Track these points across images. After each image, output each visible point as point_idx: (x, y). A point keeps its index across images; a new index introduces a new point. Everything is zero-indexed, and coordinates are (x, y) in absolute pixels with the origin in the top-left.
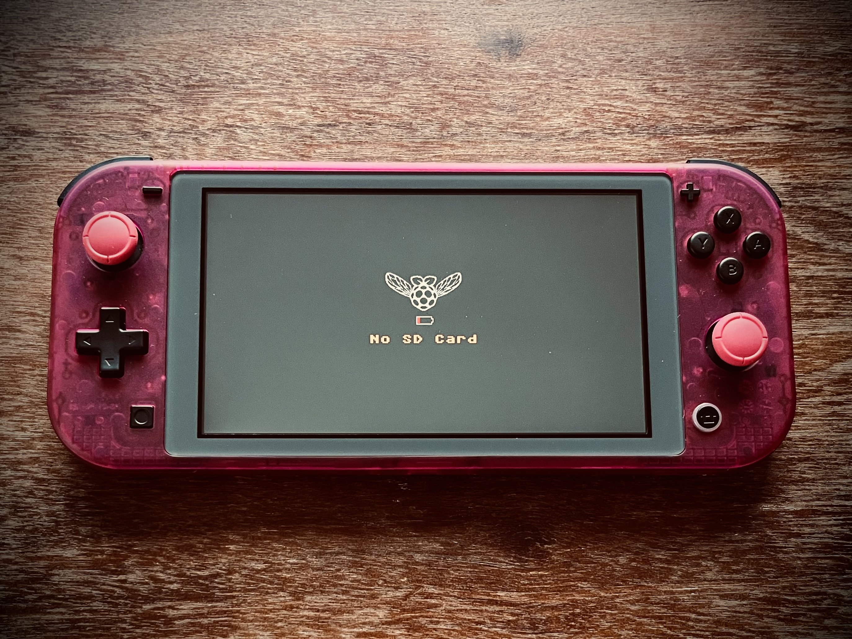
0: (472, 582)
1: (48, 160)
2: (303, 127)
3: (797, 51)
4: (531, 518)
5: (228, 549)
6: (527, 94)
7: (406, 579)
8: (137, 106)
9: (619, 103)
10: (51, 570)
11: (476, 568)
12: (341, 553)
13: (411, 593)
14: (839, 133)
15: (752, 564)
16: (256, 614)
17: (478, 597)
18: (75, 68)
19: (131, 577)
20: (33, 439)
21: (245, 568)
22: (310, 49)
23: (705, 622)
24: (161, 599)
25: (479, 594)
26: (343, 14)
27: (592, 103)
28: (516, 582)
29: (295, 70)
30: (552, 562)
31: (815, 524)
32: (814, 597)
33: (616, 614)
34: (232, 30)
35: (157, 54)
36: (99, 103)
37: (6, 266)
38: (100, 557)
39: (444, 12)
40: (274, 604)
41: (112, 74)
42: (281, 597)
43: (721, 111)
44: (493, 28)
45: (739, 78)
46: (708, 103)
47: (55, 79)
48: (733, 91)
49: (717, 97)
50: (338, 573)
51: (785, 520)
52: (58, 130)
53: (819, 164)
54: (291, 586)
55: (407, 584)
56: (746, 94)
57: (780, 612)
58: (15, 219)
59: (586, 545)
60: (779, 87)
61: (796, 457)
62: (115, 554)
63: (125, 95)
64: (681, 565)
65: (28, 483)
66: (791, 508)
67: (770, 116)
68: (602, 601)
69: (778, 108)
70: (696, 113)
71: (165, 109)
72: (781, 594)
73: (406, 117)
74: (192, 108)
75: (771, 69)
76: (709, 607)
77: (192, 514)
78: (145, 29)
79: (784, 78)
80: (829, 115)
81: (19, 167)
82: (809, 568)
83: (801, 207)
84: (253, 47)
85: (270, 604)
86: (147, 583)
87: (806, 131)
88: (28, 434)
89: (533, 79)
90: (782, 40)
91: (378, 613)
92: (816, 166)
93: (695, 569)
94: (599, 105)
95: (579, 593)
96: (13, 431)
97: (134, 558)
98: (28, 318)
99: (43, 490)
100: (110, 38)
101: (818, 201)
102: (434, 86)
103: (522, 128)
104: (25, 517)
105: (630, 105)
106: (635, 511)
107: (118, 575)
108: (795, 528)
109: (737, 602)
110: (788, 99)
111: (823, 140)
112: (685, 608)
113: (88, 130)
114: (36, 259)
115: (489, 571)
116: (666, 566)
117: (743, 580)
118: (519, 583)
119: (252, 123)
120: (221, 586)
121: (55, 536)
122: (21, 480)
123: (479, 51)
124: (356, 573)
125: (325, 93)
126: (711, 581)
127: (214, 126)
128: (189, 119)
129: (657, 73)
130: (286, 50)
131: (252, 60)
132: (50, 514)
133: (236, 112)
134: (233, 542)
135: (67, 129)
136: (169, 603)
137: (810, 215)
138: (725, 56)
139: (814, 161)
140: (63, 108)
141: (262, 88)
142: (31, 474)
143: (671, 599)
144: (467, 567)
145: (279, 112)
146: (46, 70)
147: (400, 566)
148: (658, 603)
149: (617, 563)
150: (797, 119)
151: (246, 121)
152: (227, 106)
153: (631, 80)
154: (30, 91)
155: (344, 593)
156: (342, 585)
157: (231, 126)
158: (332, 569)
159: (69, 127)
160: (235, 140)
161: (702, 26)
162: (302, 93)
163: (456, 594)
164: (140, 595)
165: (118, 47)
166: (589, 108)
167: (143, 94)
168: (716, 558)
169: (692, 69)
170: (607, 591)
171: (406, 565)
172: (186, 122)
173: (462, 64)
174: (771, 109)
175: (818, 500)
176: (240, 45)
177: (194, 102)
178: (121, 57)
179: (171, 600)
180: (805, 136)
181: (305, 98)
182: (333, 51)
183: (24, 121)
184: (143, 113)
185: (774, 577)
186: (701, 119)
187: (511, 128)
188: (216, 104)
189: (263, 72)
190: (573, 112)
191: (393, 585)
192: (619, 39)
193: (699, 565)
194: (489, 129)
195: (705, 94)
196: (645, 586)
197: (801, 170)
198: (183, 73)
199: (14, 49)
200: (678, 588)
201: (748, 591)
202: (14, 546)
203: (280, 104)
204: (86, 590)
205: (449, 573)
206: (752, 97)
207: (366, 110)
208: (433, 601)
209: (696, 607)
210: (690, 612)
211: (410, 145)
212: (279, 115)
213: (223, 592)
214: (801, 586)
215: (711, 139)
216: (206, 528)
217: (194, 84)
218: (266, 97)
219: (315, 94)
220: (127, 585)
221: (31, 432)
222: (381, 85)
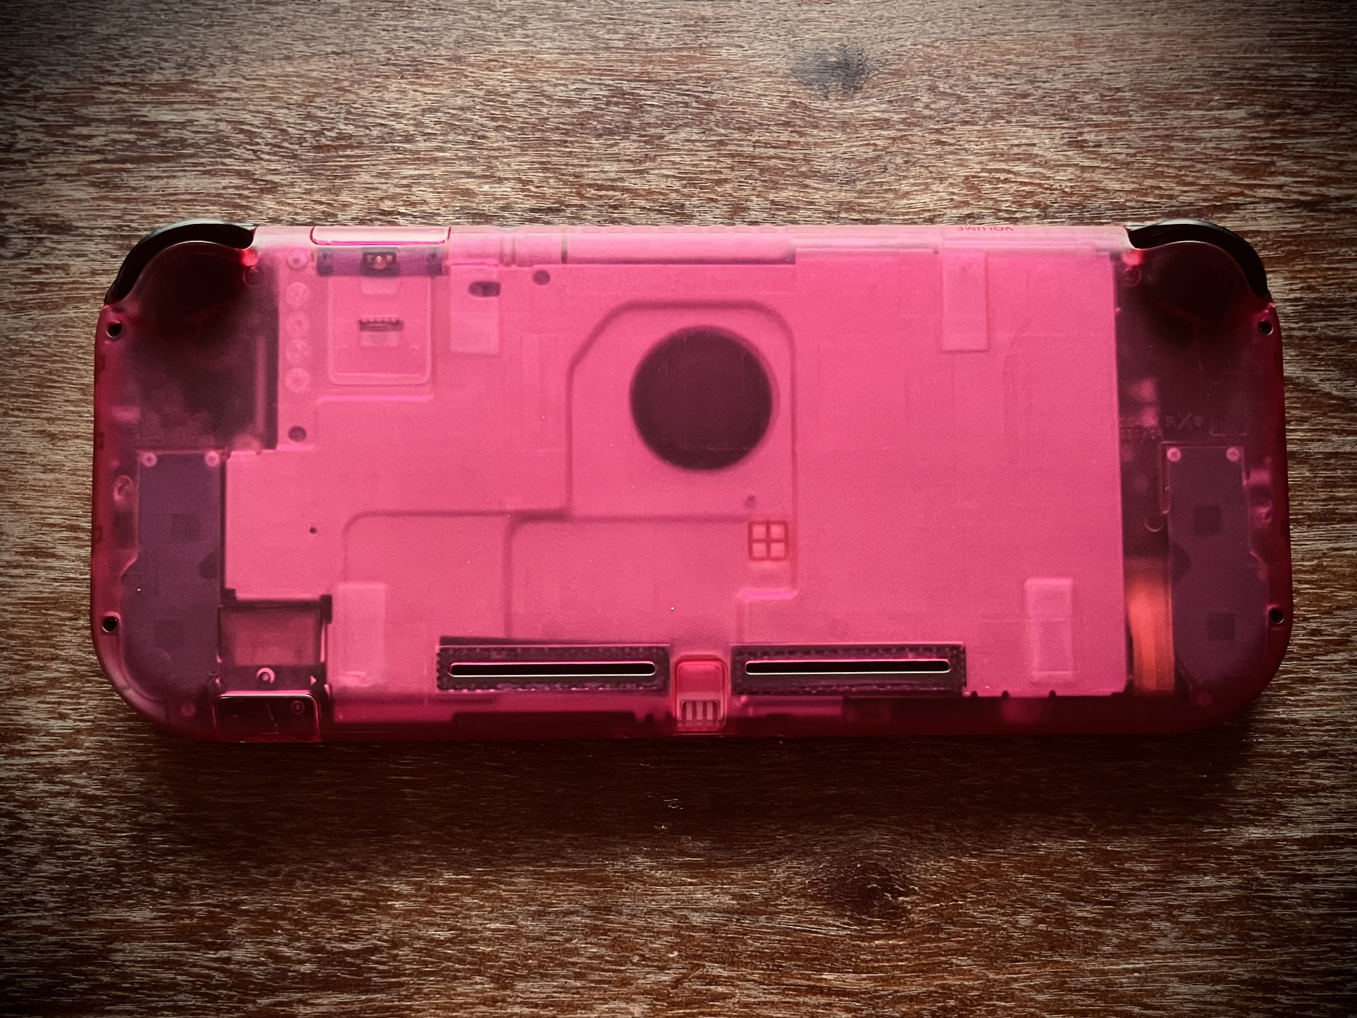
0: (782, 957)
1: (94, 273)
2: (506, 214)
3: (1315, 75)
4: (877, 854)
5: (391, 907)
6: (871, 154)
7: (676, 953)
8: (237, 182)
9: (1022, 168)
10: (111, 943)
11: (788, 935)
12: (572, 913)
13: (685, 976)
15: (1232, 925)
16: (438, 1012)
17: (792, 981)
18: (134, 119)
19: (238, 954)
20: (78, 731)
21: (419, 938)
22: (516, 83)
24: (285, 989)
25: (793, 977)
26: (570, 23)
27: (978, 168)
28: (852, 956)
29: (493, 119)
30: (911, 924)
31: (1334, 860)
32: (1332, 978)
33: (1011, 1008)
34: (391, 51)
35: (267, 94)
36: (174, 177)
37: (30, 449)
38: (187, 921)
39: (735, 16)
40: (466, 995)
41: (194, 129)
42: (477, 983)
43: (1190, 179)
44: (816, 44)
45: (1219, 123)
46: (1168, 166)
47: (102, 139)
48: (1210, 145)
49: (1183, 155)
50: (568, 945)
51: (1285, 853)
52: (109, 223)
54: (492, 967)
55: (678, 962)
56: (1229, 150)
57: (1275, 1002)
58: (42, 371)
59: (965, 897)
60: (1286, 137)
61: (1305, 751)
62: (211, 916)
63: (217, 163)
64: (1117, 927)
65: (71, 804)
66: (1298, 834)
67: (1269, 187)
68: (990, 987)
69: (1283, 174)
70: (1149, 182)
71: (282, 185)
72: (1278, 974)
73: (674, 195)
74: (325, 184)
75: (1273, 107)
76: (1163, 996)
77: (334, 851)
78: (247, 53)
79: (1292, 121)
81: (47, 284)
82: (1324, 931)
83: (1318, 338)
84: (423, 81)
85: (460, 995)
86: (263, 964)
87: (1329, 211)
88: (70, 723)
89: (882, 129)
90: (1292, 59)
91: (631, 1009)
92: (1345, 269)
93: (1139, 935)
94: (990, 171)
95: (952, 973)
96: (46, 719)
97: (242, 923)
98: (66, 534)
99: (95, 814)
100: (191, 68)
101: (1347, 328)
102: (721, 143)
103: (864, 211)
104: (68, 857)
105: (1041, 170)
106: (1044, 841)
107: (217, 950)
108: (1303, 867)
109: (1208, 987)
110: (1299, 158)
112: (1122, 997)
113: (157, 222)
114: (78, 437)
115: (810, 940)
116: (1094, 930)
117: (1217, 952)
118: (858, 958)
119: (425, 208)
120: (382, 967)
121: (115, 888)
122: (59, 798)
123: (793, 83)
124: (596, 944)
125: (542, 156)
126: (1166, 953)
127: (361, 214)
128: (321, 203)
129: (1085, 115)
130: (478, 84)
131: (423, 103)
132: (107, 853)
133: (399, 190)
134: (399, 896)
135: (125, 221)
136: (299, 995)
137: (1334, 351)
138: (1197, 87)
139: (1341, 261)
140: (117, 187)
141: (440, 149)
142: (75, 789)
143: (1101, 983)
144: (774, 934)
145: (467, 189)
146: (87, 122)
147: (667, 933)
148: (1080, 990)
149: (1015, 925)
150: (1314, 190)
151: (413, 204)
152: (383, 181)
153: (1042, 128)
154: (63, 158)
155: (578, 976)
156: (574, 964)
157: (390, 213)
158: (557, 938)
159: (128, 217)
161: (1160, 35)
162: (505, 157)
163: (756, 977)
164: (252, 983)
165: (204, 84)
166: (973, 177)
167: (247, 161)
168: (1174, 916)
169: (1143, 108)
170: (998, 970)
171: (676, 931)
172: (316, 206)
173: (766, 104)
174: (1272, 174)
175: (1341, 820)
176: (402, 78)
177: (328, 173)
178: (209, 99)
179: (302, 990)
180: (1328, 220)
181: (509, 165)
182: (555, 85)
183: (55, 208)
184: (246, 192)
185: (1268, 947)
186: (1157, 192)
187: (847, 210)
188: (365, 177)
189: (440, 123)
190: (948, 182)
191: (655, 964)
192: (1023, 59)
193: (1146, 928)
194: (809, 213)
195: (1164, 150)
196: (1058, 962)
197: (1319, 277)
198: (311, 126)
199: (36, 88)
200: (1112, 965)
201: (1225, 970)
202: (51, 905)
203: (469, 175)
204: (166, 975)
205: (745, 944)
206: (1241, 155)
207: (609, 183)
208: (720, 989)
209: (1141, 996)
210: (1132, 1003)
212: (468, 193)
213: (383, 977)
214: (1311, 960)
216: (356, 873)
217: (328, 143)
218: (446, 164)
219: (526, 159)
220: (232, 966)
221: (75, 720)
222: (634, 141)
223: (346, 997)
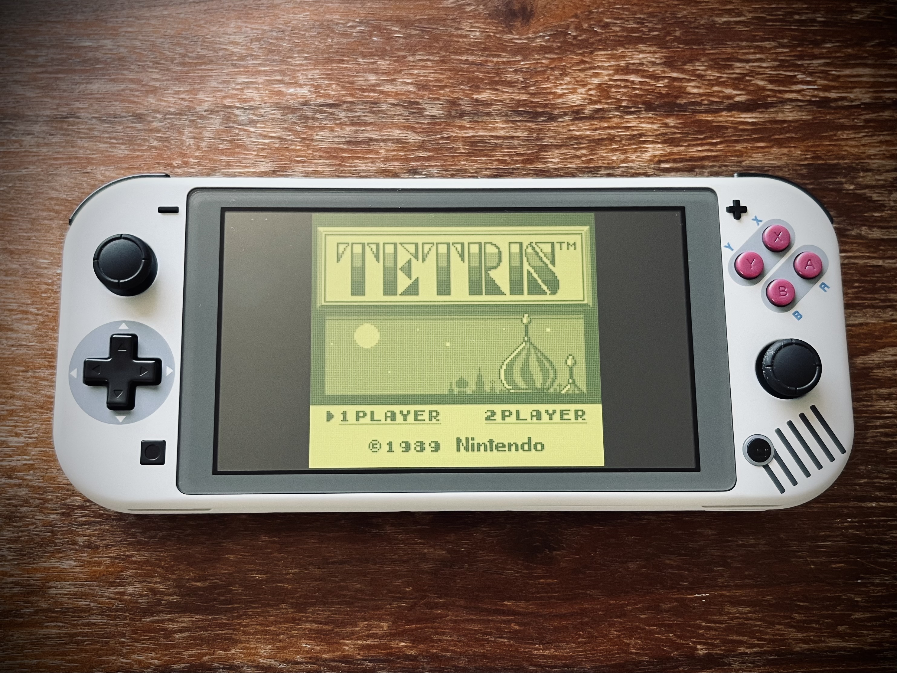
0: (478, 590)
1: (38, 145)
2: (304, 108)
5: (228, 559)
7: (411, 589)
8: (132, 86)
9: (636, 79)
10: (48, 582)
11: (482, 576)
12: (344, 563)
13: (417, 603)
14: (864, 109)
15: (765, 569)
16: (258, 627)
17: (485, 606)
18: (65, 45)
19: (130, 589)
20: (28, 445)
21: (246, 579)
23: (716, 630)
24: (160, 612)
25: (485, 603)
27: (606, 78)
28: (523, 590)
30: (561, 569)
31: (830, 527)
32: (828, 603)
33: (625, 622)
35: (151, 29)
36: (91, 83)
38: (97, 568)
41: (103, 51)
42: (283, 609)
45: (761, 50)
47: (44, 58)
48: (755, 64)
50: (342, 583)
52: (48, 113)
53: (843, 143)
54: (292, 598)
55: (412, 594)
56: (767, 68)
57: (792, 618)
58: (5, 210)
59: (595, 550)
60: (803, 59)
62: (113, 564)
63: (118, 74)
64: (692, 570)
65: (23, 492)
67: (793, 92)
68: (611, 609)
69: (801, 83)
70: (715, 88)
71: (161, 89)
73: (412, 96)
74: (188, 88)
75: (796, 40)
76: (720, 615)
77: (191, 523)
79: (808, 49)
80: (855, 90)
81: (8, 153)
82: (823, 572)
84: (251, 20)
85: (271, 616)
86: (146, 595)
87: (830, 108)
88: (22, 439)
89: (546, 53)
90: (808, 8)
91: (382, 624)
92: (840, 145)
93: (706, 575)
94: (615, 80)
95: (588, 601)
96: (6, 437)
97: (132, 569)
98: (20, 316)
99: (38, 499)
100: (102, 12)
101: (841, 183)
102: (443, 61)
103: (535, 107)
104: (21, 527)
105: (647, 80)
107: (116, 587)
108: (810, 531)
109: (749, 609)
110: (812, 73)
111: (846, 117)
112: (695, 615)
113: (80, 112)
115: (496, 580)
116: (677, 572)
117: (755, 586)
118: (527, 591)
119: (252, 103)
120: (221, 598)
121: (51, 547)
122: (15, 488)
123: (489, 23)
124: (359, 583)
125: (328, 69)
126: (723, 587)
127: (211, 107)
128: (185, 100)
129: (675, 45)
130: (287, 23)
131: (251, 35)
132: (46, 523)
133: (235, 92)
134: (232, 552)
135: (58, 111)
136: (169, 616)
138: (747, 27)
139: (837, 140)
140: (53, 89)
141: (260, 65)
142: (25, 483)
143: (682, 606)
144: (473, 576)
145: (280, 91)
146: (35, 47)
147: (404, 575)
148: (668, 611)
149: (627, 569)
150: (822, 94)
151: (245, 101)
152: (225, 85)
153: (648, 53)
154: (19, 70)
155: (348, 604)
156: (345, 596)
157: (229, 107)
158: (335, 579)
159: (60, 109)
160: (235, 122)
162: (304, 70)
163: (462, 603)
164: (139, 607)
165: (111, 22)
166: (604, 84)
167: (137, 72)
168: (728, 563)
169: (713, 40)
170: (616, 598)
171: (410, 574)
172: (182, 102)
174: (795, 83)
176: (239, 19)
177: (190, 80)
178: (114, 32)
179: (170, 613)
180: (829, 113)
181: (306, 75)
182: (337, 24)
183: (13, 103)
184: (137, 93)
186: (721, 95)
187: (523, 106)
188: (214, 83)
189: (262, 48)
190: (587, 88)
191: (397, 595)
192: (636, 8)
193: (710, 570)
196: (655, 593)
197: (823, 150)
198: (179, 50)
200: (688, 594)
201: (760, 597)
202: (10, 558)
203: (281, 82)
204: (83, 603)
206: (774, 71)
207: (371, 88)
208: (439, 611)
209: (706, 614)
210: (701, 620)
211: (417, 126)
212: (280, 93)
213: (223, 604)
215: (731, 116)
216: (205, 537)
217: (191, 61)
218: (266, 75)
219: (318, 71)
220: (126, 597)
221: (26, 437)
222: (387, 60)
223: (198, 617)
